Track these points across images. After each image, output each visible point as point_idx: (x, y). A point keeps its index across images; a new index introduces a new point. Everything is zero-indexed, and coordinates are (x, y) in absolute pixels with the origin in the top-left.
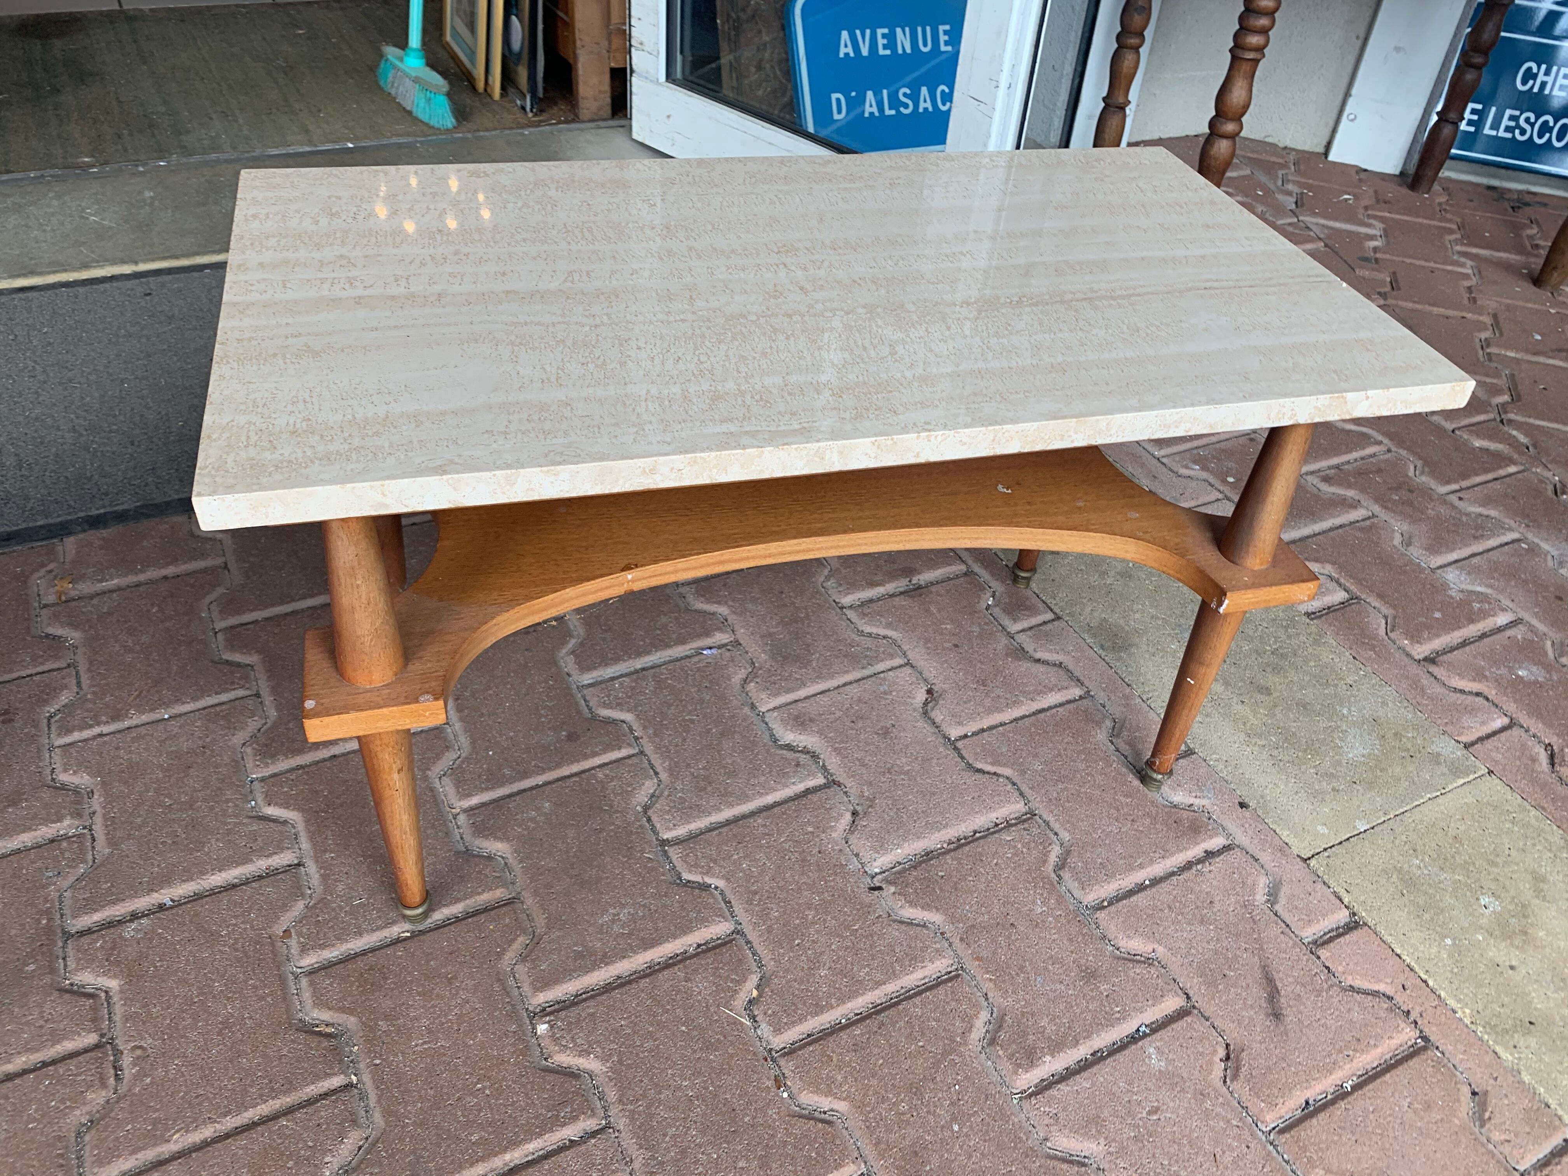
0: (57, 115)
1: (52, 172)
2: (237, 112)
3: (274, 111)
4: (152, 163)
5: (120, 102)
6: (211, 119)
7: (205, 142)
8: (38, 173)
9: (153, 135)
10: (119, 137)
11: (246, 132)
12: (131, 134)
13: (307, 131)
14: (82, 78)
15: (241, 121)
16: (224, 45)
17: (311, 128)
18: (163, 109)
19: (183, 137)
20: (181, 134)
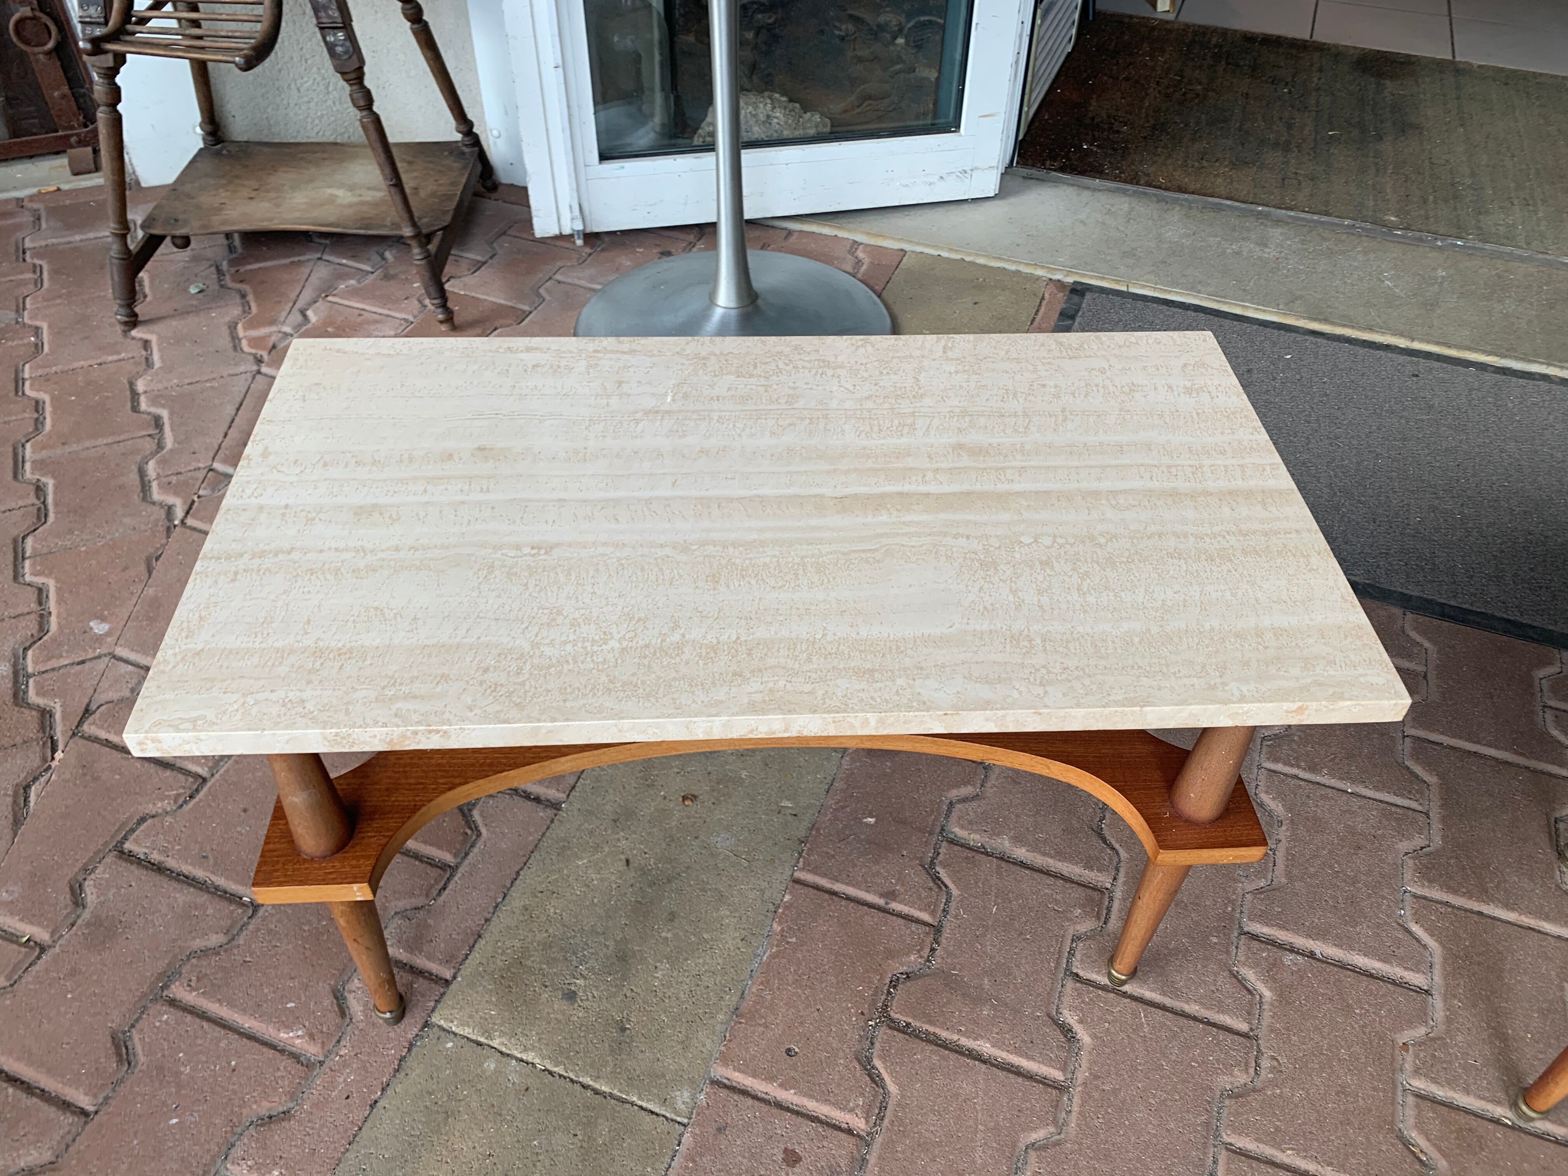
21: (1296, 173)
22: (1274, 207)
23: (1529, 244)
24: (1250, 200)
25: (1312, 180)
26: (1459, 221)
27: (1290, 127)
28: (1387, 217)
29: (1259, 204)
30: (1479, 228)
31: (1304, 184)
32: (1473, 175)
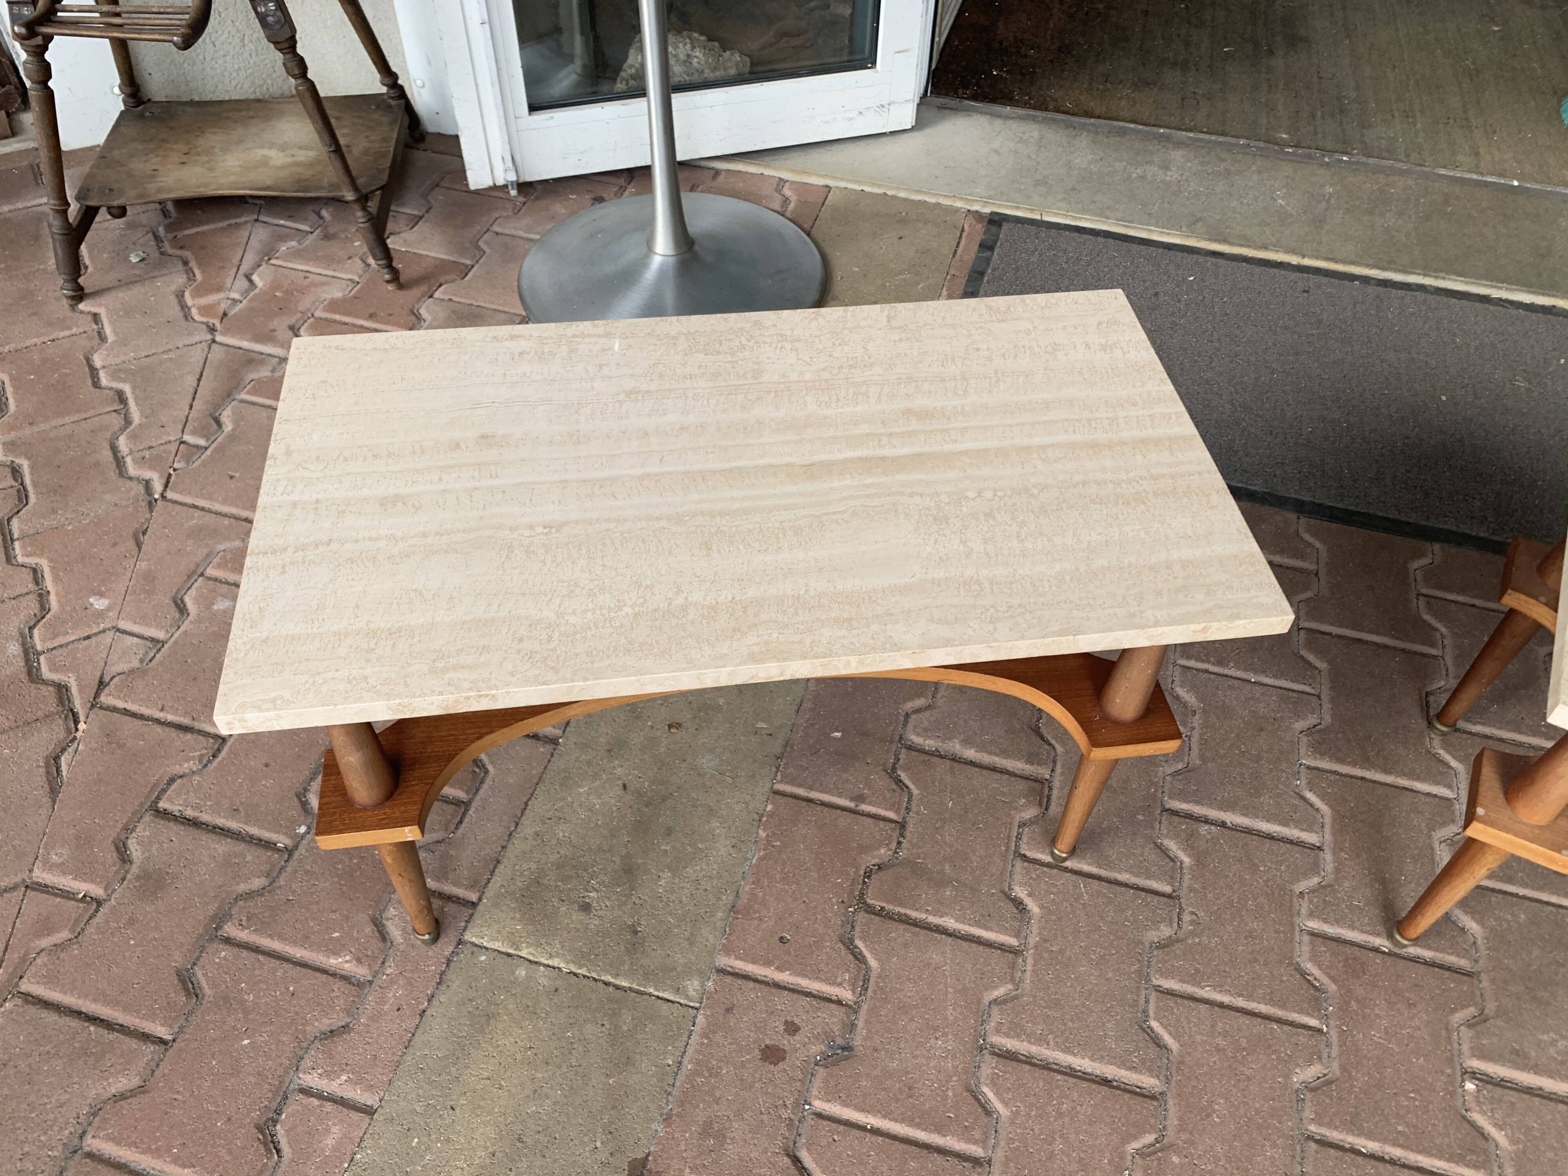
0: (1268, 80)
1: (1257, 143)
2: (1418, 114)
3: (1452, 121)
4: (1337, 156)
5: (1320, 78)
6: (1393, 116)
7: (1383, 142)
8: (1246, 142)
9: (1341, 123)
10: (1314, 117)
11: (1421, 140)
12: (1323, 118)
13: (1477, 154)
14: (1294, 41)
15: (1419, 126)
16: (1421, 29)
17: (1482, 150)
18: (1354, 95)
19: (1365, 131)
20: (1363, 127)
21: (1194, 93)
22: (1174, 128)
23: (1408, 156)
24: (1153, 122)
25: (1209, 99)
26: (1344, 136)
27: (1187, 44)
28: (1278, 135)
29: (1160, 127)
30: (1363, 143)
31: (1201, 103)
32: (1358, 88)
